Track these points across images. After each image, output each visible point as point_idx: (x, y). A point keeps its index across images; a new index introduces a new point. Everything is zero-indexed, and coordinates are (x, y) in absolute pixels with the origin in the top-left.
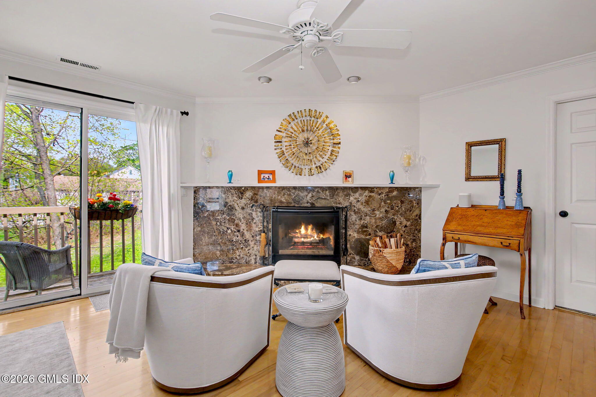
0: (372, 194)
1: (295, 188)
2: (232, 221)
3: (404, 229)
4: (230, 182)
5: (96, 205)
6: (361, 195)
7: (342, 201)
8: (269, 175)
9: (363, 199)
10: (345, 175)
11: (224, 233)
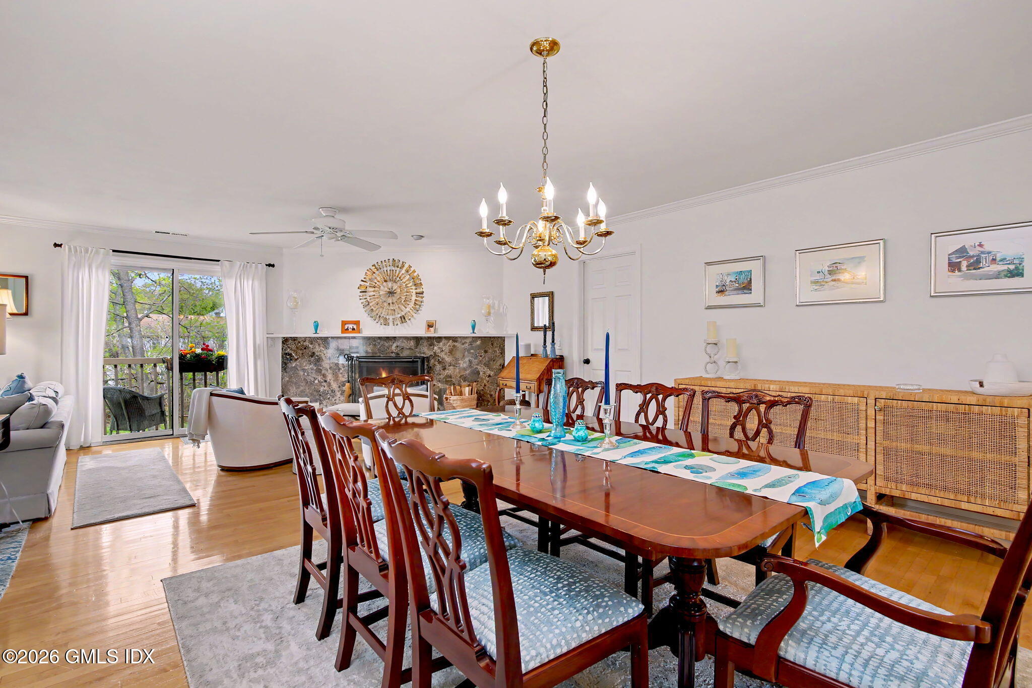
0: (456, 344)
1: (380, 338)
2: (319, 371)
3: (487, 379)
4: (316, 333)
5: (188, 356)
6: (445, 345)
7: (425, 351)
8: (353, 325)
9: (446, 349)
10: (428, 325)
11: (312, 383)
